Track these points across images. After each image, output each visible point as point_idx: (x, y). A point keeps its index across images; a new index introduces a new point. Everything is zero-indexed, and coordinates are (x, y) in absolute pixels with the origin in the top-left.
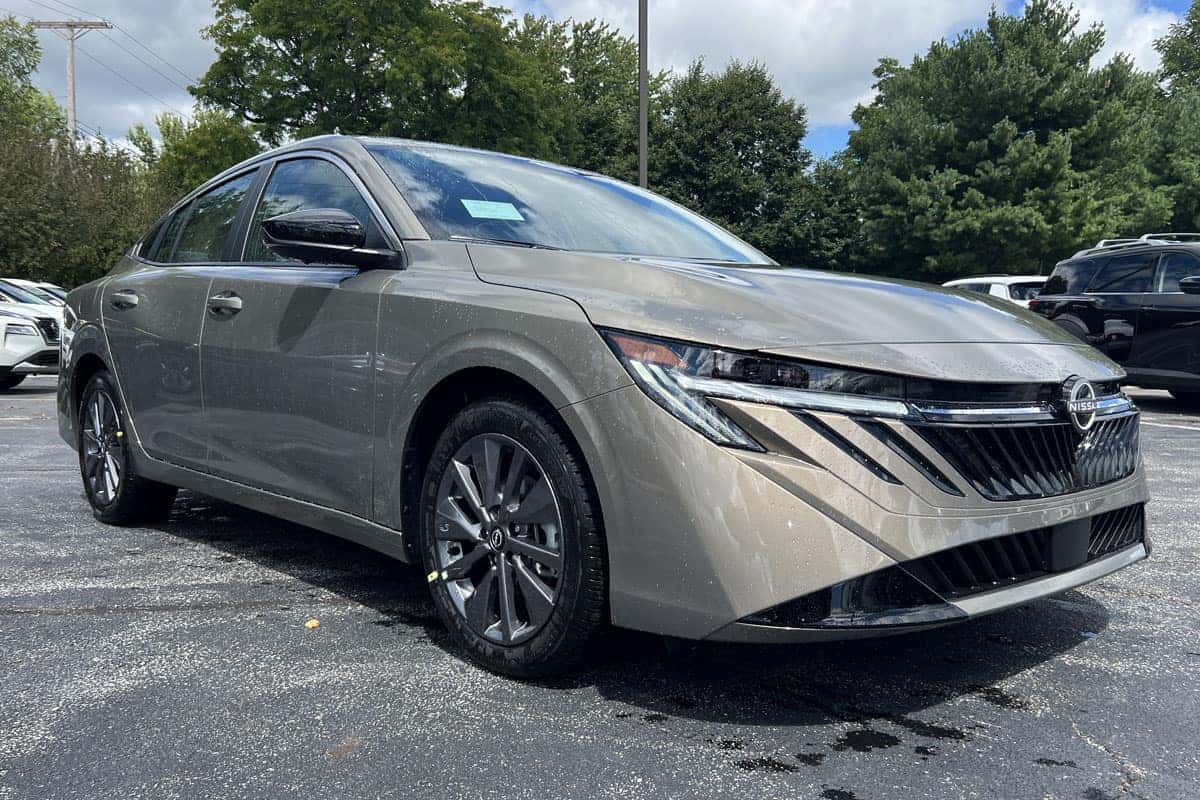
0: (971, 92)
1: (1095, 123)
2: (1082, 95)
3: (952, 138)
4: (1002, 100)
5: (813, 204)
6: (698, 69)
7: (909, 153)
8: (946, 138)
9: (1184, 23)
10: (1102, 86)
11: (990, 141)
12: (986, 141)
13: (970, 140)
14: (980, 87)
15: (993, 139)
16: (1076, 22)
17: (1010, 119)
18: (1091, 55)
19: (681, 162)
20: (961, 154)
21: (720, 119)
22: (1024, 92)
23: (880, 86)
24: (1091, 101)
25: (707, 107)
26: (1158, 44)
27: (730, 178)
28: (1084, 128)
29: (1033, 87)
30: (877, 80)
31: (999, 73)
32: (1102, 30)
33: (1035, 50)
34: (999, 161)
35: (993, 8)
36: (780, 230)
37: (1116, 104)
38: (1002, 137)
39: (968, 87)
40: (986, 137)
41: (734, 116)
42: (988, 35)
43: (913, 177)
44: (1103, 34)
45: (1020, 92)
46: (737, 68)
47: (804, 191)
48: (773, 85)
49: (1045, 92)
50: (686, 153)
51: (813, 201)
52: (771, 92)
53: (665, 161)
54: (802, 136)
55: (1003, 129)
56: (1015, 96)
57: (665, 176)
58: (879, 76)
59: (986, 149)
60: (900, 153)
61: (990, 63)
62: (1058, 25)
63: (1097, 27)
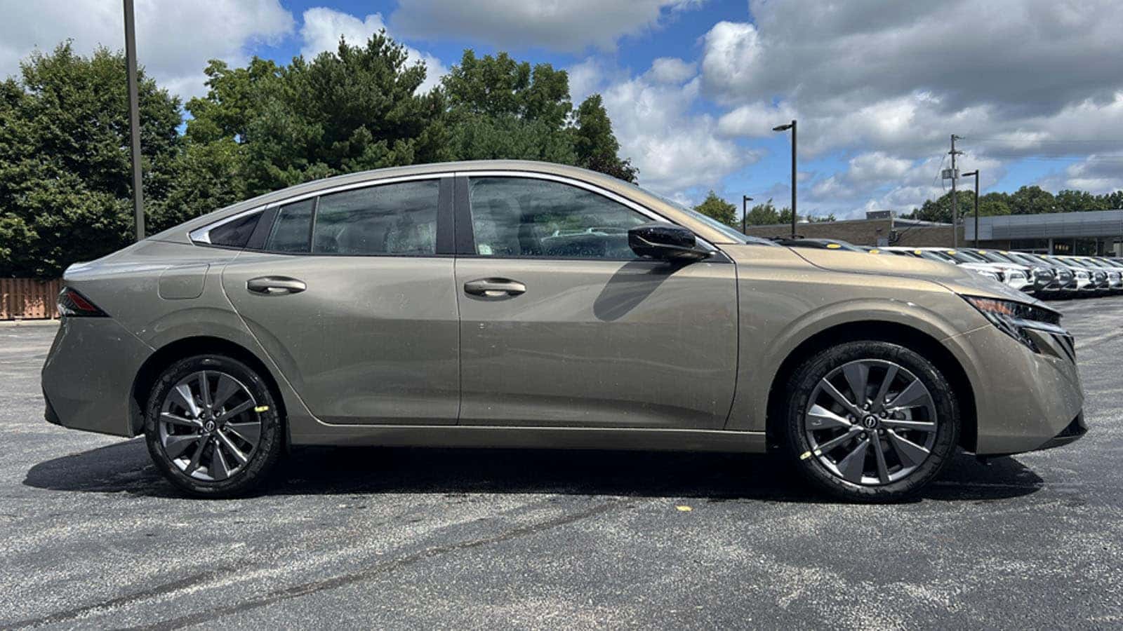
0: (333, 101)
1: (426, 135)
2: (415, 114)
3: (319, 138)
4: (356, 110)
5: (199, 186)
6: (66, 51)
7: (284, 147)
8: (314, 138)
9: (460, 67)
10: (428, 109)
11: (351, 143)
12: (348, 143)
13: (334, 141)
14: (340, 99)
15: (353, 142)
16: (406, 58)
17: (366, 127)
18: (418, 84)
19: (57, 137)
20: (328, 151)
21: (99, 101)
22: (374, 107)
23: (212, 83)
24: (421, 119)
25: (83, 88)
26: (444, 79)
27: (115, 156)
28: (418, 139)
29: (380, 104)
30: (208, 78)
31: (355, 89)
32: (425, 67)
33: (379, 76)
34: (359, 159)
35: (342, 37)
36: (170, 207)
37: (438, 123)
38: (360, 141)
39: (331, 98)
40: (348, 140)
41: (112, 100)
42: (339, 58)
43: (290, 168)
44: (425, 70)
45: (371, 107)
46: (106, 55)
47: (188, 173)
48: (145, 74)
49: (387, 109)
50: (63, 130)
51: (198, 182)
52: (145, 81)
53: (37, 136)
54: (180, 124)
55: (361, 134)
56: (367, 108)
57: (38, 150)
58: (210, 75)
59: (348, 148)
60: (277, 147)
61: (347, 81)
62: (393, 58)
63: (421, 64)
